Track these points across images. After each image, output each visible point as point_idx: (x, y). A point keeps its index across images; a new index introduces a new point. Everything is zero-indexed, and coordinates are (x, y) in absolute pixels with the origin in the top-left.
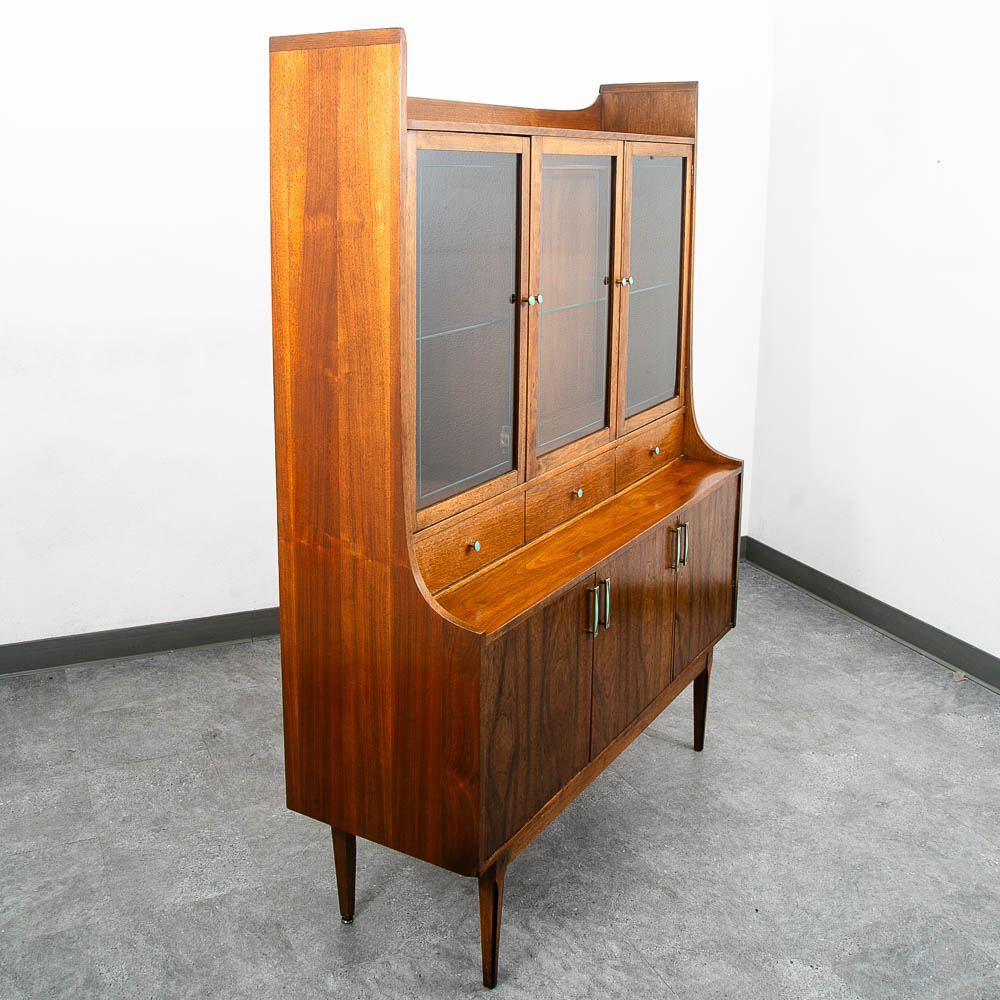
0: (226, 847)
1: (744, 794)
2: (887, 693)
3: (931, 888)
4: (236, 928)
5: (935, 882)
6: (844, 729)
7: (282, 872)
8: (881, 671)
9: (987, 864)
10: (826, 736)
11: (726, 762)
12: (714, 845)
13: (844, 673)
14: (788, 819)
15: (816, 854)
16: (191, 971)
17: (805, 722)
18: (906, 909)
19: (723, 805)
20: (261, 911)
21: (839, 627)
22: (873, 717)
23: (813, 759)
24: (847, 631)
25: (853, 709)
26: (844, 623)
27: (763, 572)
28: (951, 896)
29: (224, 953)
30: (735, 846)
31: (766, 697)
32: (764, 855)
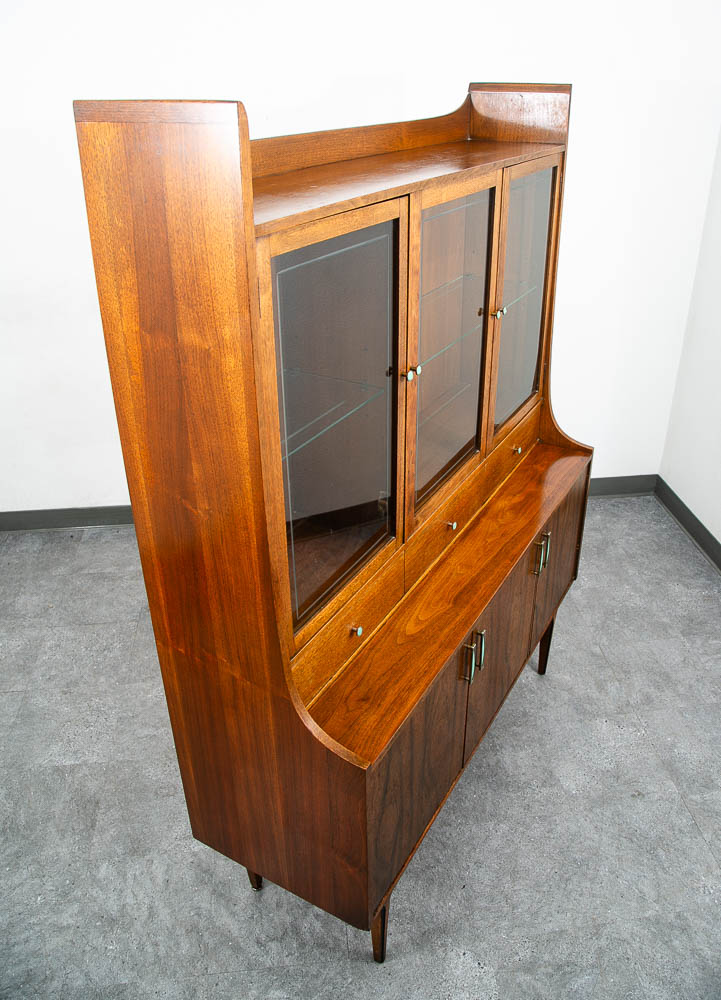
0: (102, 720)
1: (522, 754)
2: (708, 666)
3: (634, 904)
4: (68, 798)
5: (642, 898)
6: (648, 700)
7: (127, 752)
8: (716, 638)
9: (701, 890)
10: (628, 704)
11: (525, 714)
12: (467, 804)
13: (680, 635)
14: (545, 791)
15: (549, 837)
16: (19, 830)
17: (617, 683)
18: (599, 921)
19: (499, 761)
20: (92, 786)
21: (702, 580)
22: (681, 690)
23: (603, 727)
24: (706, 587)
25: (667, 677)
26: (709, 578)
27: (663, 509)
28: (648, 919)
29: (48, 819)
30: (484, 811)
31: (597, 650)
32: (504, 827)
